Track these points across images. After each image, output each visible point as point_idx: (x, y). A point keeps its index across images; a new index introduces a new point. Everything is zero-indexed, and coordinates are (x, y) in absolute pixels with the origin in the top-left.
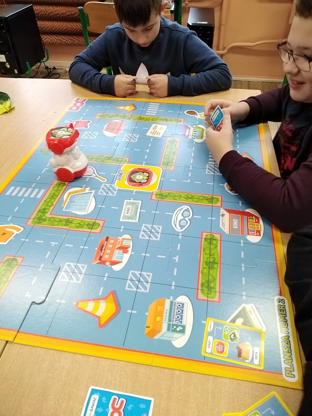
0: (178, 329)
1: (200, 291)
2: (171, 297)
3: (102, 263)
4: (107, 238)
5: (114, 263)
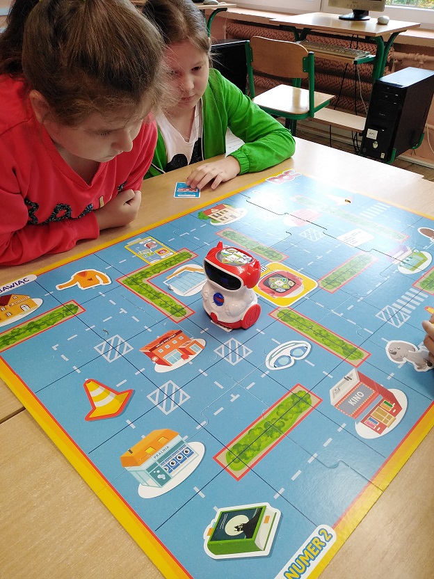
0: (159, 477)
1: (226, 451)
2: (187, 437)
3: (151, 355)
4: (180, 332)
5: (161, 362)
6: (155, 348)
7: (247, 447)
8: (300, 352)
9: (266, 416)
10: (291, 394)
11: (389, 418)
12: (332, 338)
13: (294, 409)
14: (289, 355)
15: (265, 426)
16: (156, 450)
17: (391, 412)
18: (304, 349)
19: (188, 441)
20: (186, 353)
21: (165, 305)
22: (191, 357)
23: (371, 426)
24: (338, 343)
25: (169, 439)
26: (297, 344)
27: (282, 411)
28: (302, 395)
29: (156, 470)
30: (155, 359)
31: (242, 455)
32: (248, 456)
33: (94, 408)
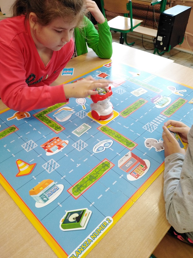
0: (44, 199)
1: (73, 187)
2: (57, 182)
3: (45, 148)
4: (58, 138)
5: (49, 151)
6: (47, 145)
7: (81, 186)
8: (108, 144)
9: (90, 173)
10: (102, 163)
11: (142, 172)
12: (122, 138)
13: (103, 169)
14: (103, 146)
15: (90, 177)
16: (44, 188)
17: (143, 170)
18: (110, 143)
19: (57, 184)
20: (60, 147)
21: (53, 126)
22: (62, 149)
23: (133, 175)
24: (125, 140)
25: (49, 183)
26: (107, 141)
27: (98, 170)
28: (106, 163)
29: (43, 196)
30: (46, 150)
31: (79, 189)
32: (81, 189)
33: (20, 171)
